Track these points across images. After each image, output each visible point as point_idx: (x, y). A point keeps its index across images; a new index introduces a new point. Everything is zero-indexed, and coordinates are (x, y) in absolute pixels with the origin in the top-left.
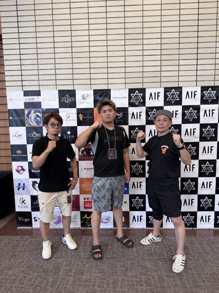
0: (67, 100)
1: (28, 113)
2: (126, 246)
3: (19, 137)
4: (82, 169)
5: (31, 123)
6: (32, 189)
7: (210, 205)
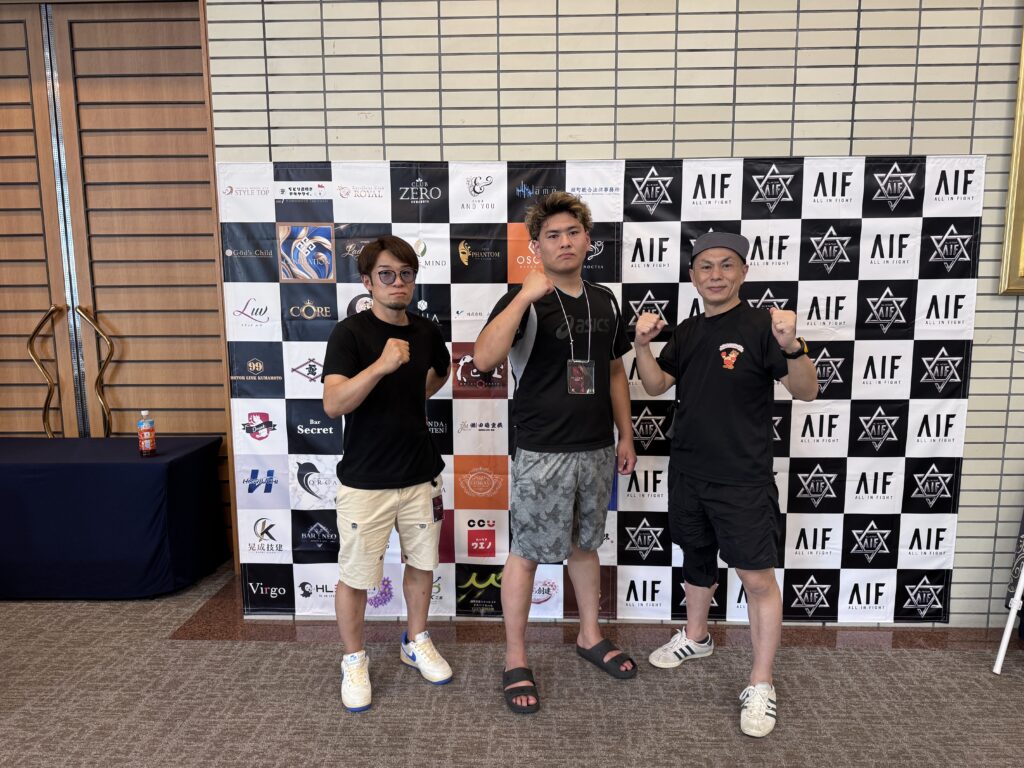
0: (419, 195)
1: (288, 239)
2: (611, 675)
3: (258, 317)
4: (464, 427)
5: (296, 270)
6: (296, 490)
7: (882, 548)
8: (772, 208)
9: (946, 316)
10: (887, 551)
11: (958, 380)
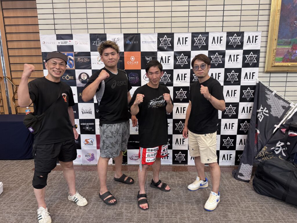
7: (231, 144)
8: (200, 47)
9: (250, 78)
10: (233, 145)
11: (253, 97)
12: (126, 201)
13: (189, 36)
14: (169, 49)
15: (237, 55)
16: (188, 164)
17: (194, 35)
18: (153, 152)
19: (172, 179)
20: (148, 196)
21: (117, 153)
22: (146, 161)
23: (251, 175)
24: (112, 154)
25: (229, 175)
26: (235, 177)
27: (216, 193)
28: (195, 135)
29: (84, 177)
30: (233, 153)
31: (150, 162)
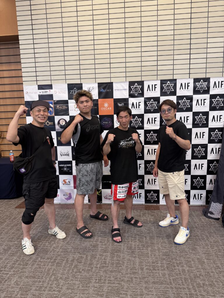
0: (75, 92)
7: (202, 184)
8: (168, 93)
9: (217, 121)
10: (203, 185)
11: (221, 138)
12: (101, 235)
13: (158, 83)
14: (139, 96)
15: (204, 100)
16: (160, 203)
17: (163, 82)
18: (124, 189)
19: (144, 217)
20: (121, 231)
21: (92, 190)
22: (118, 197)
23: (221, 214)
24: (87, 191)
25: (200, 213)
26: (205, 215)
27: (186, 228)
28: (164, 173)
29: (62, 214)
30: (204, 192)
31: (121, 198)
